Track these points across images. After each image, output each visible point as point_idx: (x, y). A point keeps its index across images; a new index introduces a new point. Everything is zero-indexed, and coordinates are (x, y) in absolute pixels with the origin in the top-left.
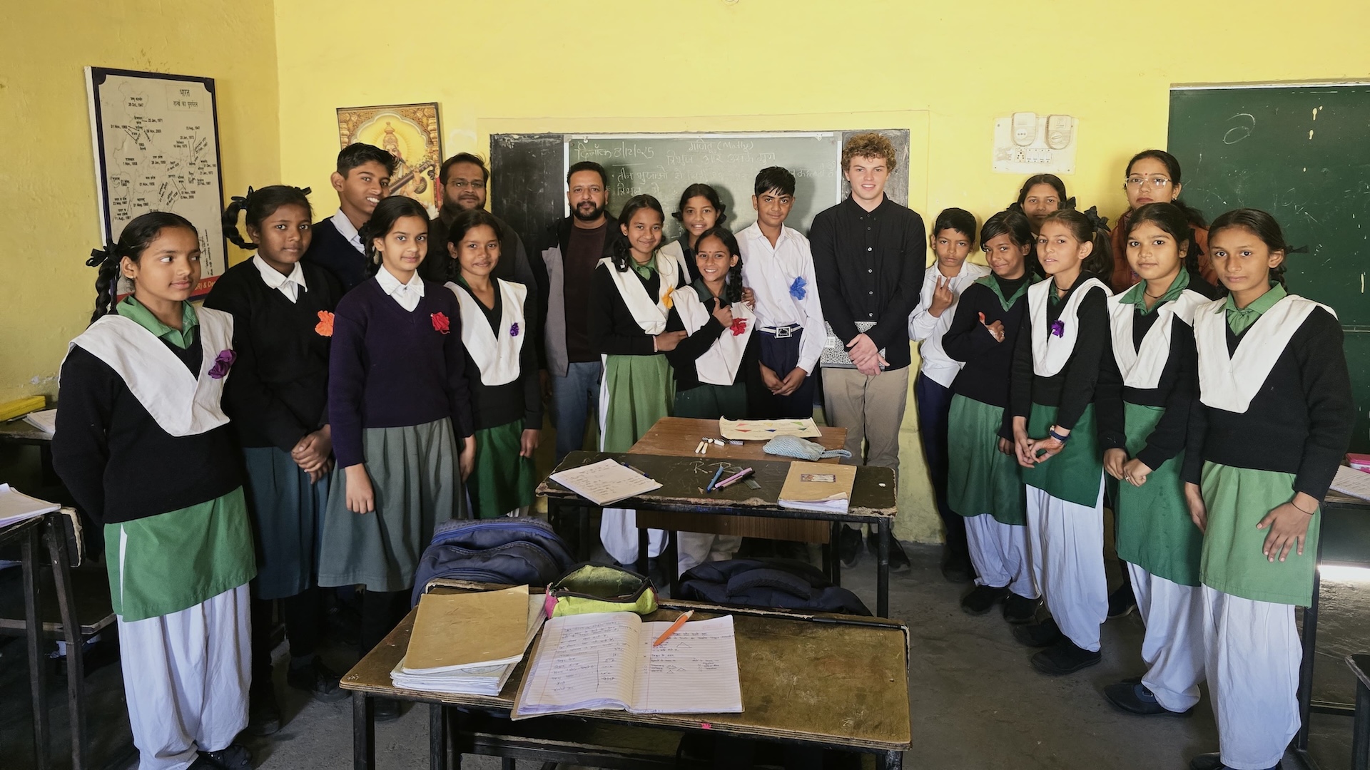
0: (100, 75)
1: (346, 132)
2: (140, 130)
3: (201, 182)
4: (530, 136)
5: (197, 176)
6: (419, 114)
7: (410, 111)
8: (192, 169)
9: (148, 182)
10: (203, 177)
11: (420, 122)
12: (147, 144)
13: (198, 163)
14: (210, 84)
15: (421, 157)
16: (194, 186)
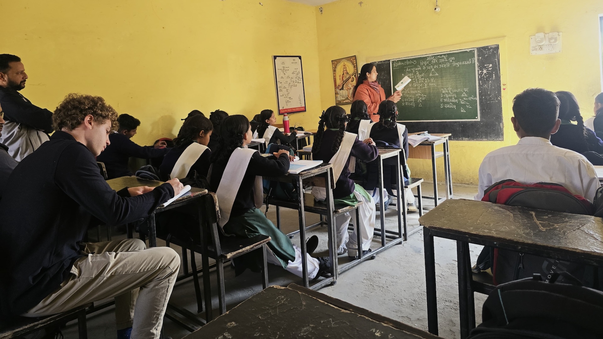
0: (275, 57)
1: (334, 67)
2: (284, 70)
3: (298, 82)
4: (381, 62)
5: (297, 81)
6: (351, 59)
7: (349, 59)
8: (296, 79)
9: (286, 82)
10: (299, 81)
11: (352, 62)
12: (286, 73)
13: (298, 78)
14: (300, 57)
15: (352, 71)
16: (297, 84)
